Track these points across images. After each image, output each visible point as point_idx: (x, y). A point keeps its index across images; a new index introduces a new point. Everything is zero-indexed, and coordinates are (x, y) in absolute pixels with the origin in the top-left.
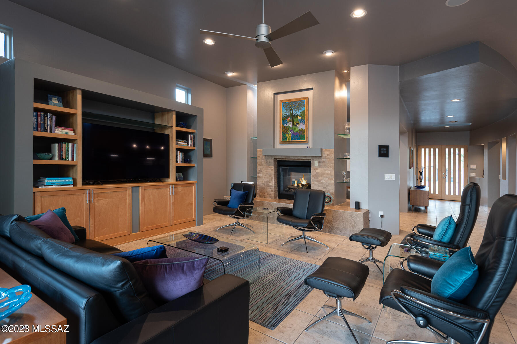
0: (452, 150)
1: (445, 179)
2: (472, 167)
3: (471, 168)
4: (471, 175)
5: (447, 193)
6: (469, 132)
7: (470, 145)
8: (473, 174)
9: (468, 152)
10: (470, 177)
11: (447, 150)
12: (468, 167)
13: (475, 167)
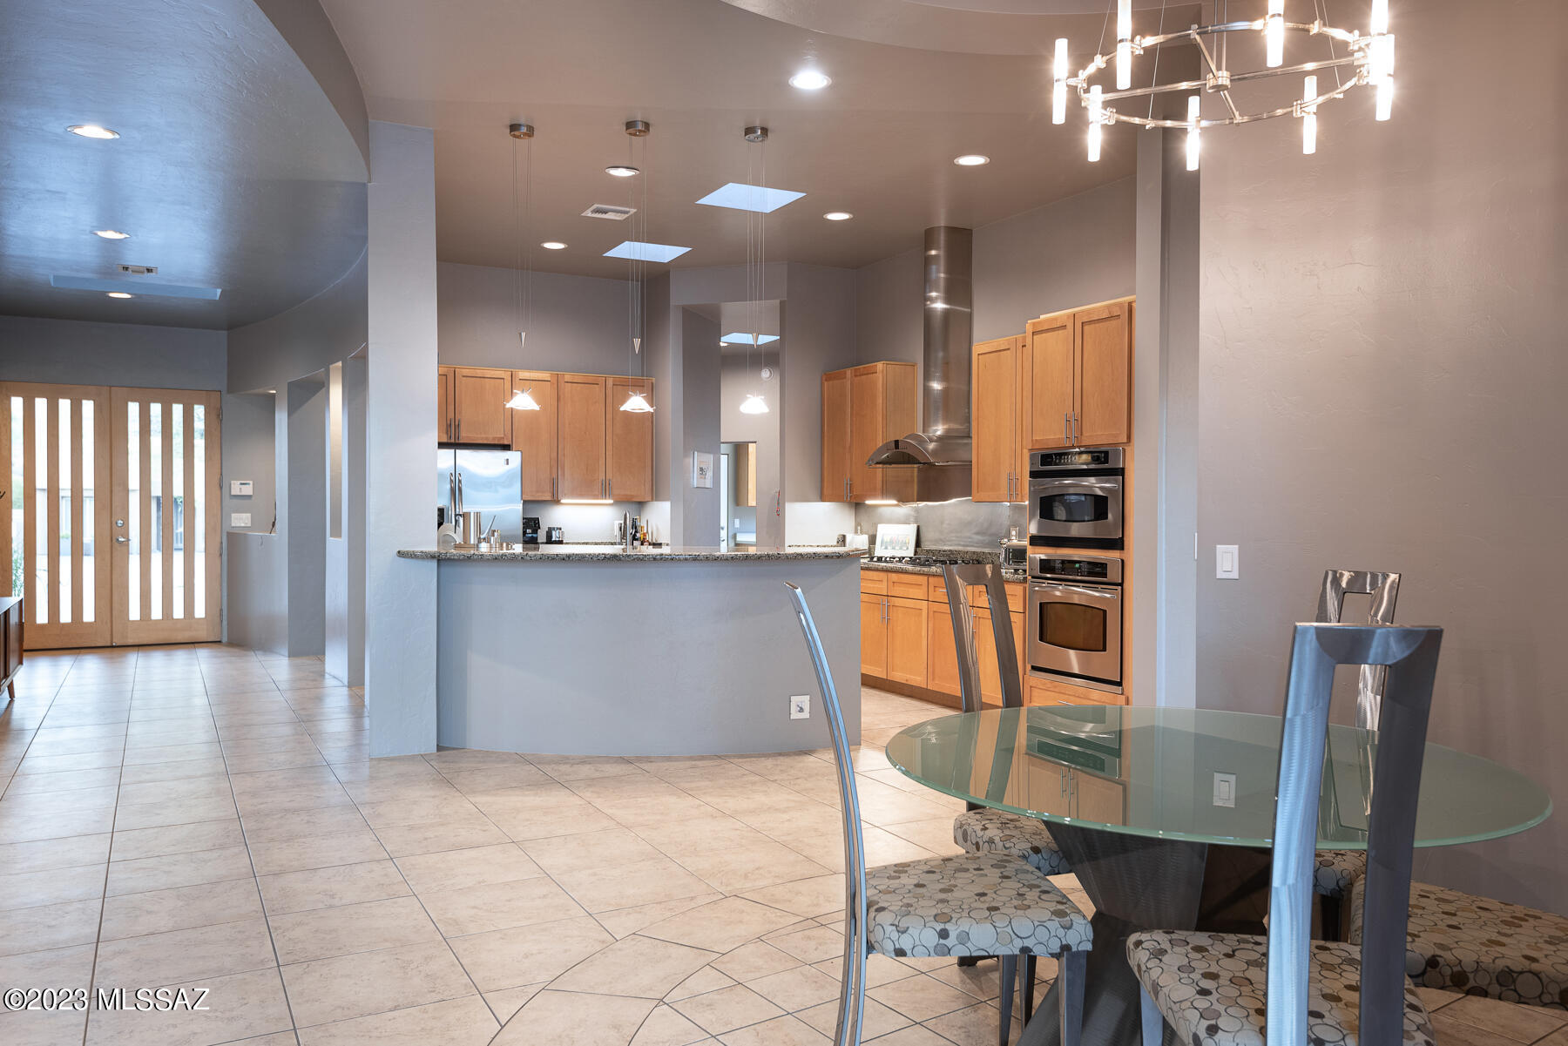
0: (156, 409)
1: (128, 545)
2: (236, 488)
3: (233, 493)
4: (233, 525)
5: (134, 614)
6: (225, 332)
7: (231, 390)
8: (240, 520)
9: (221, 421)
10: (229, 534)
11: (133, 409)
12: (221, 488)
13: (248, 490)
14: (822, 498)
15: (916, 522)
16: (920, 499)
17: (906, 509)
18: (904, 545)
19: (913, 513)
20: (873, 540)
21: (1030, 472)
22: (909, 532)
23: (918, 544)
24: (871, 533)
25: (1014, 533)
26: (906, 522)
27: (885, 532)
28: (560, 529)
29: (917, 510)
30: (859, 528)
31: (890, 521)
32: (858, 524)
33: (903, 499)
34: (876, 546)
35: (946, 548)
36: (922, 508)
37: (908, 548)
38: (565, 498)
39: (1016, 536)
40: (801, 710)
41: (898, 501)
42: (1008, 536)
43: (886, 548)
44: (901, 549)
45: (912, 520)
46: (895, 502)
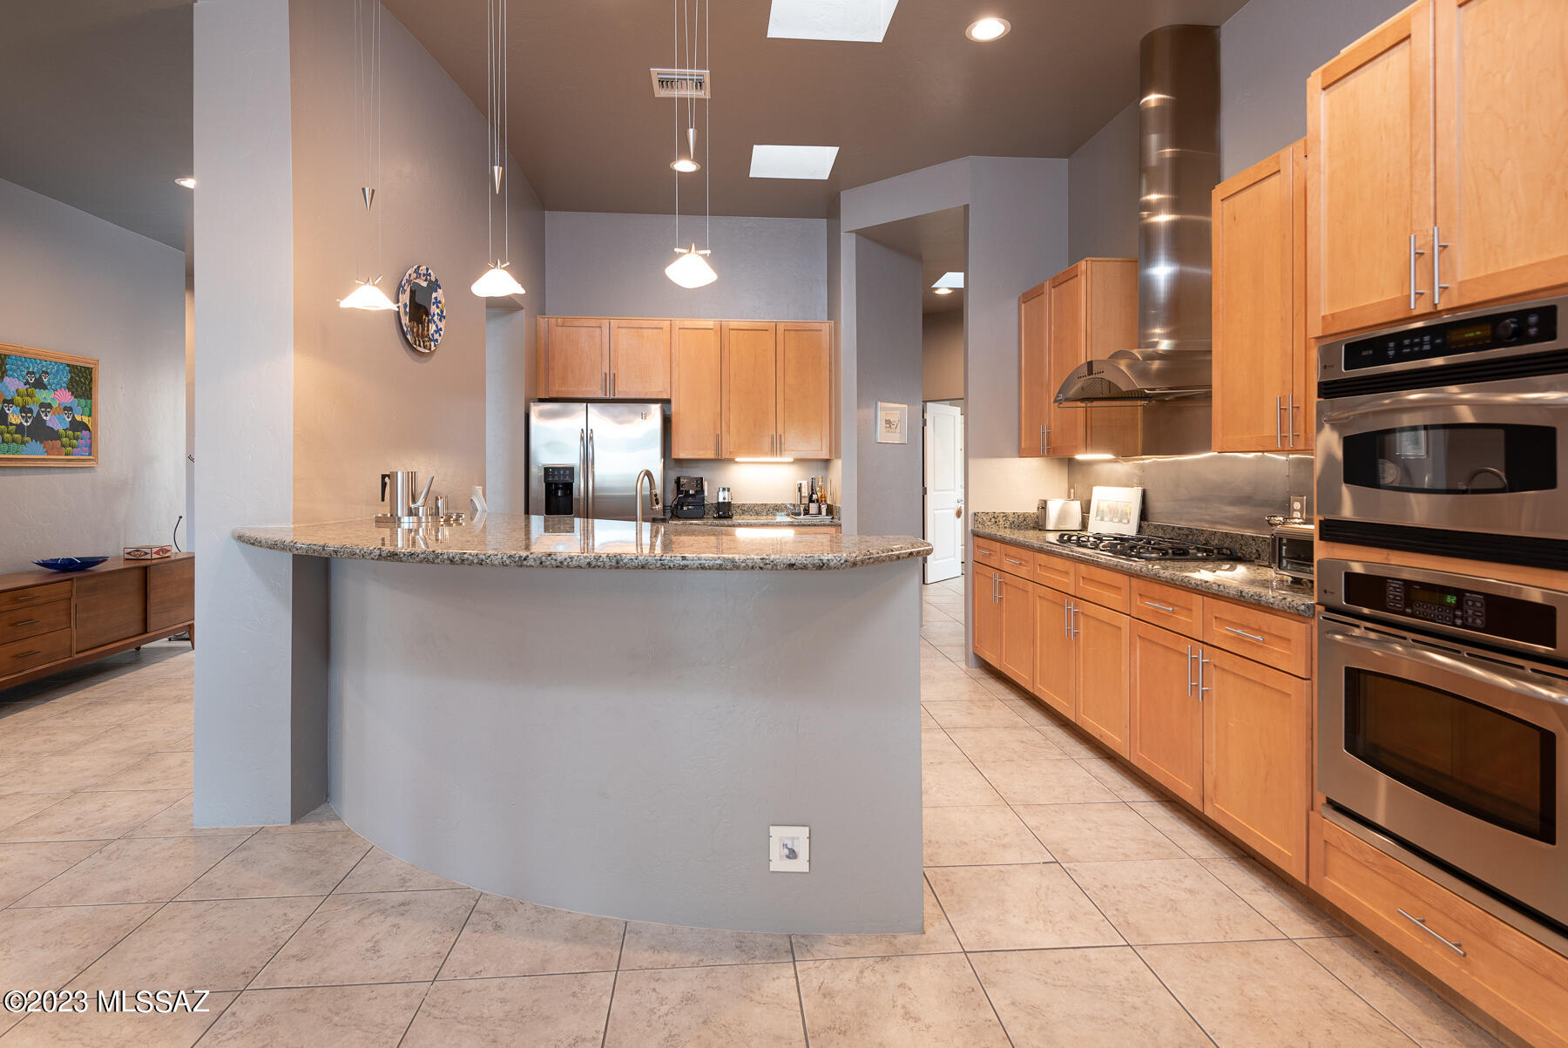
14: (1022, 453)
15: (1139, 484)
16: (1149, 450)
17: (1125, 467)
18: (1123, 517)
19: (1137, 472)
20: (1086, 510)
21: (1319, 384)
22: (1129, 499)
23: (1144, 515)
24: (1085, 498)
25: (1297, 505)
26: (1126, 483)
27: (1103, 496)
28: (729, 490)
29: (1143, 468)
30: (1072, 491)
31: (1107, 483)
32: (1071, 486)
33: (1124, 453)
34: (1090, 515)
35: (1183, 524)
36: (1150, 464)
37: (1128, 522)
38: (741, 456)
39: (1301, 511)
40: (792, 854)
41: (1117, 454)
42: (1287, 511)
43: (1102, 520)
44: (1120, 521)
45: (1135, 481)
46: (1110, 456)
